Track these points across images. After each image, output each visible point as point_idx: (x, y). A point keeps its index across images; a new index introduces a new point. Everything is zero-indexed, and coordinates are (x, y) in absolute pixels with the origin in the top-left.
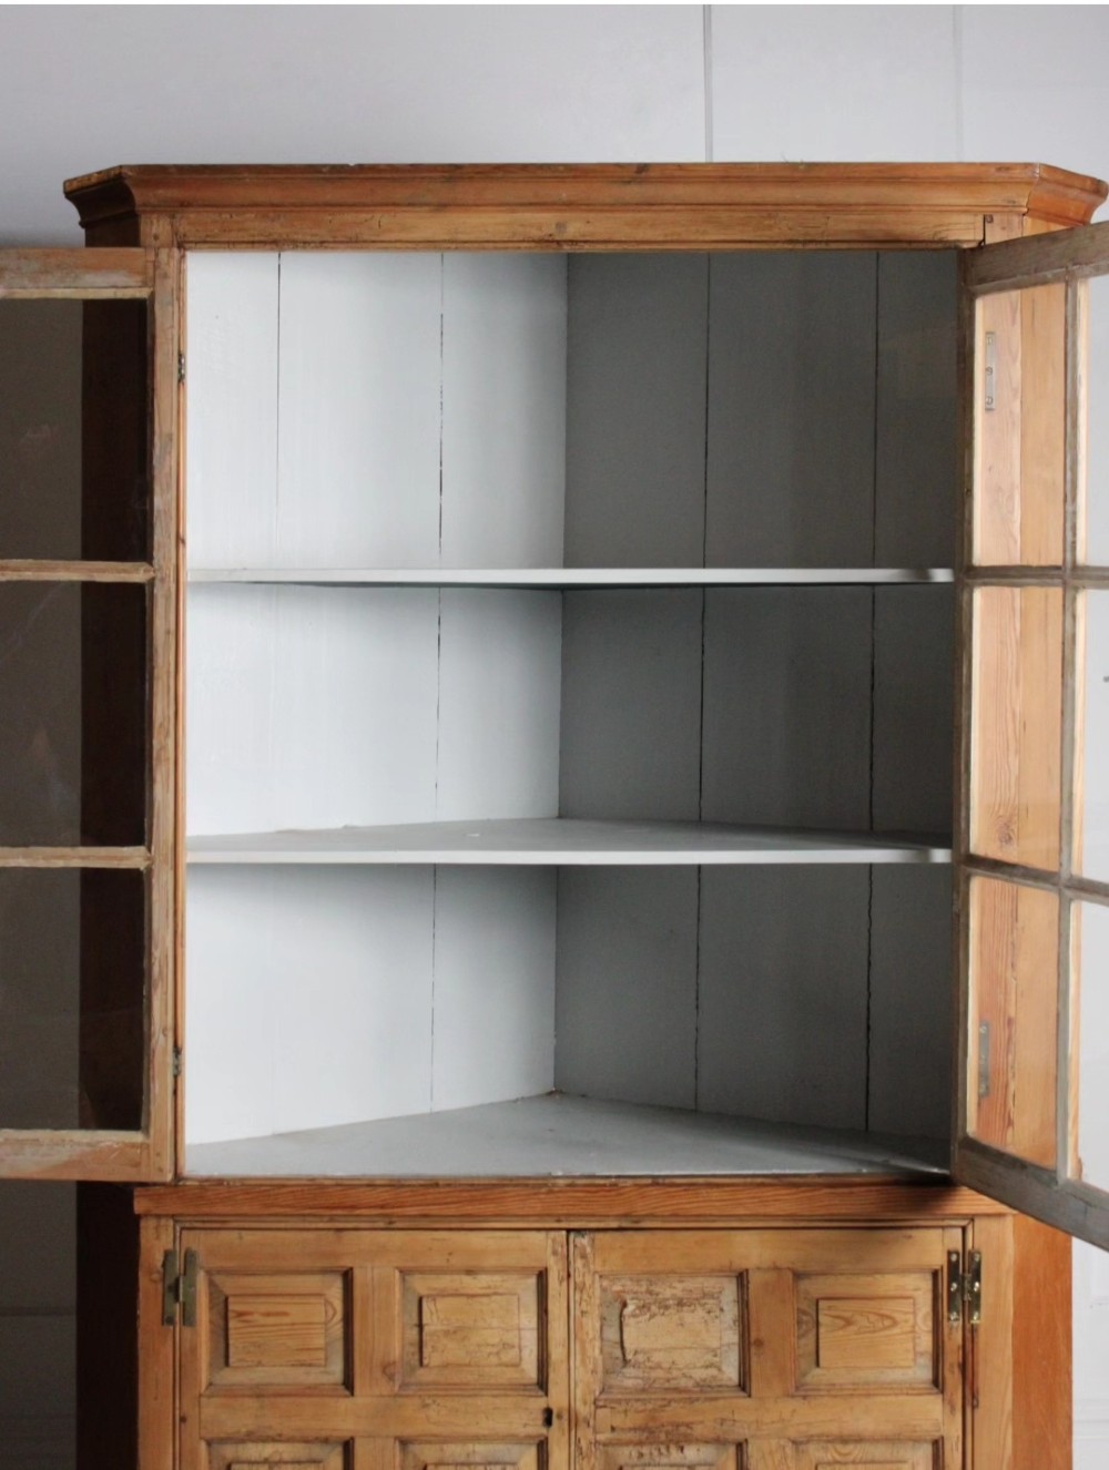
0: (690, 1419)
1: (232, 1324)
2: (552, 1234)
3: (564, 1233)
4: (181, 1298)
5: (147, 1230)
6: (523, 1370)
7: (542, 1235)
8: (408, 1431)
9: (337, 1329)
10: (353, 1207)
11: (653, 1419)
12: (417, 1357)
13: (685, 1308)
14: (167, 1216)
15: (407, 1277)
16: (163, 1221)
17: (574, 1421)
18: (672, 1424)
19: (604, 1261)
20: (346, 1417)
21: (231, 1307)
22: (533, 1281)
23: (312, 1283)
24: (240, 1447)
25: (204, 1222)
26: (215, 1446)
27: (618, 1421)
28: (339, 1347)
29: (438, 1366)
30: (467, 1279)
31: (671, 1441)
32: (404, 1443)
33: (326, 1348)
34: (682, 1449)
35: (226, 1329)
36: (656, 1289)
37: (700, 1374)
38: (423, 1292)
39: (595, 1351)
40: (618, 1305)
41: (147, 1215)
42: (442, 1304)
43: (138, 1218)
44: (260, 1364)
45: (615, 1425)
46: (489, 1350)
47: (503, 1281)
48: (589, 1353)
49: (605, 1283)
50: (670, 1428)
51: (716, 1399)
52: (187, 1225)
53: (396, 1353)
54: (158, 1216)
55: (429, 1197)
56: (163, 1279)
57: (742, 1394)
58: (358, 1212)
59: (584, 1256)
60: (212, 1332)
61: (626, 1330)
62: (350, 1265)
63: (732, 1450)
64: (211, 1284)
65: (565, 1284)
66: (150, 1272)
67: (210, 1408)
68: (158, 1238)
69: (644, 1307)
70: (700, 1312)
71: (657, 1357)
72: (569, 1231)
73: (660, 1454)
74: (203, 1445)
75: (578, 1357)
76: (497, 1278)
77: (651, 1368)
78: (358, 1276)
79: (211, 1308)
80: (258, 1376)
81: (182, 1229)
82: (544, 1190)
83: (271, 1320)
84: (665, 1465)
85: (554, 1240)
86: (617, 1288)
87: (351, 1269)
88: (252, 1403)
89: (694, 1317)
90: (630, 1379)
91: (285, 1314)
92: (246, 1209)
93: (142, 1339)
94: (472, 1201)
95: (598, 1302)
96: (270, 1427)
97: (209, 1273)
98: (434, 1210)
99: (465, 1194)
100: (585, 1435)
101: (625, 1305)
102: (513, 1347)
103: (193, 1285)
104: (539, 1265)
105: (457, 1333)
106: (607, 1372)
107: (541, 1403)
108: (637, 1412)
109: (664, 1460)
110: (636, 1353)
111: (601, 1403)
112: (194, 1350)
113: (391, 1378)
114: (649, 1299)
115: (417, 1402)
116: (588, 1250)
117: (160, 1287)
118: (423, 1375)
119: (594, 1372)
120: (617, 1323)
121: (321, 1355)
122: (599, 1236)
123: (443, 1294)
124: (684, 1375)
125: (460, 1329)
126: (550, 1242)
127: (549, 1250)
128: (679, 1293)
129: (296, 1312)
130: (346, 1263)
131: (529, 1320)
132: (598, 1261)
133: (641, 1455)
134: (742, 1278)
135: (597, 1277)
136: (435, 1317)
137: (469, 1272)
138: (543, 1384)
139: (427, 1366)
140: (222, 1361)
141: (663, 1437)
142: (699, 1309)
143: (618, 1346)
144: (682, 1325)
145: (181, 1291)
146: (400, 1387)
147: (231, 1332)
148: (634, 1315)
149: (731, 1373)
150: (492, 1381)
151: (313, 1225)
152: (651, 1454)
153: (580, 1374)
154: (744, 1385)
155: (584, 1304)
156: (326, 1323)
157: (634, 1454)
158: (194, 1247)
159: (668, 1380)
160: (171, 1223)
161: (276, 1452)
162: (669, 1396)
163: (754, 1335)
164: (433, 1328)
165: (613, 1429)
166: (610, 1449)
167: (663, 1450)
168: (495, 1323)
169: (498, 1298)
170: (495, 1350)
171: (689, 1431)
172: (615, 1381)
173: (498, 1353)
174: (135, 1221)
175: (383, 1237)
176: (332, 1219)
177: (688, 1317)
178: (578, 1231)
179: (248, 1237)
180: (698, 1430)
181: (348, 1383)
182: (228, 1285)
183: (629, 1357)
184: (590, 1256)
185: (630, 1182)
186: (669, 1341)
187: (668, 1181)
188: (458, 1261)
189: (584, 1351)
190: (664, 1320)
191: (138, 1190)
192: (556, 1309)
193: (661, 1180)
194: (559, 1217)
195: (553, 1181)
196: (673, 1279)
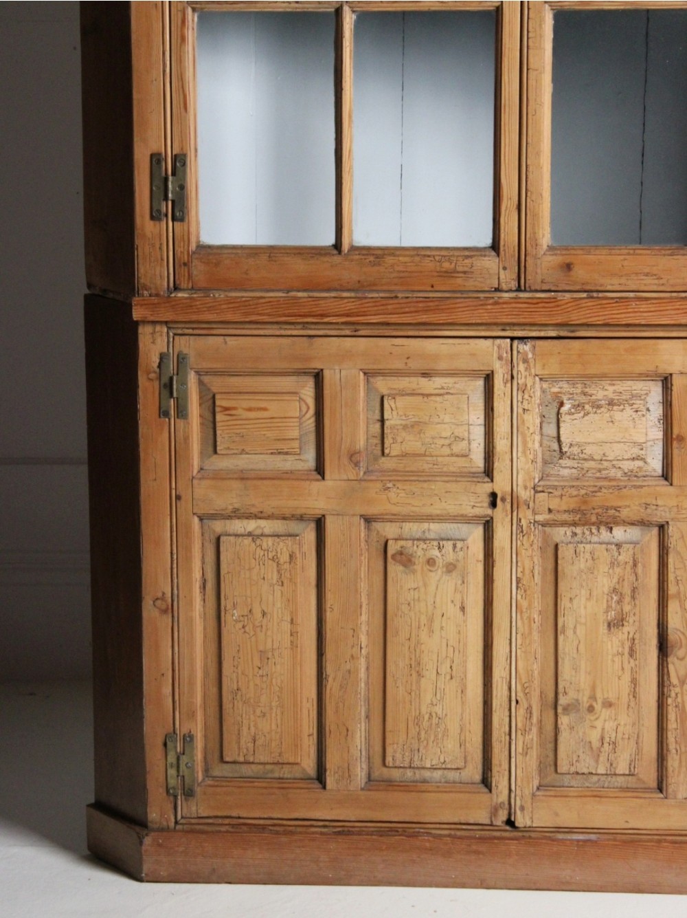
0: (620, 504)
1: (219, 417)
2: (498, 341)
3: (508, 340)
4: (175, 395)
5: (144, 332)
6: (471, 461)
7: (489, 342)
8: (372, 510)
9: (310, 423)
10: (322, 316)
11: (585, 502)
12: (379, 448)
13: (615, 408)
14: (161, 323)
15: (371, 380)
16: (158, 328)
17: (515, 502)
18: (600, 507)
19: (544, 366)
20: (318, 497)
21: (218, 403)
22: (480, 383)
23: (287, 383)
24: (228, 522)
25: (193, 329)
26: (205, 521)
27: (554, 504)
28: (312, 438)
29: (397, 456)
30: (423, 381)
31: (601, 522)
32: (368, 520)
33: (300, 439)
34: (611, 529)
35: (214, 422)
36: (589, 391)
37: (627, 466)
38: (385, 391)
39: (535, 444)
40: (556, 404)
41: (145, 322)
42: (401, 402)
43: (137, 324)
44: (243, 452)
45: (551, 507)
46: (442, 442)
47: (455, 383)
48: (530, 445)
49: (545, 385)
50: (600, 511)
51: (641, 487)
52: (180, 332)
53: (361, 443)
54: (154, 323)
55: (389, 307)
56: (159, 378)
57: (666, 483)
58: (326, 320)
59: (525, 361)
60: (202, 424)
61: (562, 425)
62: (321, 367)
63: (655, 531)
64: (201, 383)
65: (509, 385)
66: (148, 373)
67: (202, 489)
68: (153, 342)
69: (579, 407)
70: (629, 411)
71: (589, 450)
72: (512, 339)
73: (592, 533)
74: (196, 520)
75: (520, 449)
76: (450, 380)
77: (585, 460)
78: (327, 374)
79: (200, 405)
80: (242, 462)
81: (175, 334)
82: (491, 301)
83: (253, 414)
84: (596, 543)
85: (499, 347)
86: (555, 390)
87: (322, 370)
88: (236, 485)
89: (623, 416)
90: (566, 469)
91: (265, 409)
92: (229, 317)
93: (142, 429)
94: (425, 310)
95: (538, 401)
96: (253, 505)
97: (198, 373)
98: (393, 319)
99: (421, 305)
100: (526, 516)
101: (562, 404)
102: (463, 439)
103: (184, 383)
104: (487, 368)
105: (416, 427)
106: (545, 462)
107: (487, 488)
108: (571, 497)
109: (595, 539)
110: (571, 445)
111: (539, 489)
112: (186, 439)
113: (357, 464)
114: (583, 399)
115: (379, 485)
116: (530, 356)
117: (156, 384)
118: (386, 463)
119: (534, 462)
120: (554, 420)
121: (296, 444)
122: (539, 343)
123: (403, 393)
124: (614, 466)
125: (417, 423)
126: (496, 348)
127: (495, 355)
128: (611, 396)
129: (274, 408)
130: (318, 365)
131: (477, 417)
132: (539, 366)
133: (575, 534)
134: (667, 382)
135: (537, 379)
136: (395, 413)
137: (425, 375)
138: (489, 472)
139: (388, 455)
140: (211, 449)
141: (594, 519)
142: (628, 408)
143: (555, 440)
144: (612, 422)
145: (175, 387)
146: (365, 473)
147: (218, 425)
148: (570, 414)
149: (655, 463)
150: (445, 469)
151: (289, 332)
152: (584, 533)
153: (522, 463)
154: (666, 475)
155: (525, 403)
156: (300, 418)
157: (569, 533)
158: (185, 351)
159: (600, 471)
160: (165, 330)
161: (258, 527)
162: (600, 484)
163: (676, 431)
164: (392, 422)
165: (550, 511)
166: (547, 529)
167: (594, 530)
168: (447, 418)
169: (449, 396)
170: (447, 442)
171: (617, 514)
172: (552, 470)
173: (449, 445)
174: (132, 328)
175: (349, 343)
176: (305, 325)
177: (618, 415)
178: (522, 339)
179: (232, 342)
180: (625, 513)
181: (320, 469)
182: (216, 384)
183: (564, 449)
184: (532, 362)
185: (568, 295)
186: (600, 436)
187: (601, 295)
188: (414, 365)
189: (525, 443)
190: (597, 417)
191: (135, 300)
192: (501, 406)
193: (595, 295)
194: (504, 326)
195: (498, 294)
196: (606, 384)
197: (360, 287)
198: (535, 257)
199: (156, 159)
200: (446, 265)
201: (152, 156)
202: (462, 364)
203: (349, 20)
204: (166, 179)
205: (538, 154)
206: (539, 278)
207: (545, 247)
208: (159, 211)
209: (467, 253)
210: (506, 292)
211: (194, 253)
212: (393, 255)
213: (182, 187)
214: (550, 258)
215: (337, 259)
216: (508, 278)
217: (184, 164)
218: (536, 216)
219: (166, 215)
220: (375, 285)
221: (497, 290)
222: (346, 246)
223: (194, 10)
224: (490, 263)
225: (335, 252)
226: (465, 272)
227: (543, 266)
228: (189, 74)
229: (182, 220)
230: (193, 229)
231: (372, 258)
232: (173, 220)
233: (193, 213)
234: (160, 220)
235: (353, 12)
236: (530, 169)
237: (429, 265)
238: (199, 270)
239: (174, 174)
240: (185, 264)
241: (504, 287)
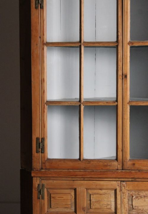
1: (52, 199)
2: (118, 182)
3: (120, 182)
4: (41, 194)
5: (34, 179)
6: (111, 210)
7: (116, 182)
9: (73, 201)
10: (76, 175)
12: (90, 207)
13: (146, 198)
14: (38, 177)
15: (88, 190)
16: (37, 178)
19: (128, 188)
21: (51, 196)
22: (113, 191)
23: (68, 191)
25: (46, 178)
28: (74, 204)
29: (94, 209)
30: (100, 191)
33: (71, 204)
35: (51, 200)
36: (139, 193)
38: (91, 193)
39: (127, 206)
40: (131, 197)
41: (34, 177)
42: (95, 196)
44: (57, 208)
46: (104, 205)
47: (108, 191)
48: (125, 206)
49: (129, 192)
53: (85, 205)
54: (37, 177)
55: (92, 173)
56: (38, 190)
59: (124, 186)
60: (48, 201)
61: (133, 201)
62: (75, 187)
64: (48, 191)
65: (120, 192)
66: (35, 189)
68: (36, 182)
69: (137, 197)
71: (140, 208)
72: (121, 181)
75: (123, 207)
76: (106, 191)
77: (139, 210)
78: (77, 189)
79: (47, 196)
80: (57, 210)
81: (42, 180)
82: (116, 172)
83: (60, 199)
85: (118, 183)
86: (131, 193)
87: (76, 188)
89: (147, 200)
90: (134, 212)
91: (63, 197)
92: (54, 176)
93: (34, 202)
94: (100, 175)
95: (127, 196)
97: (47, 189)
98: (93, 176)
99: (99, 173)
101: (133, 197)
102: (109, 205)
103: (44, 191)
104: (115, 188)
106: (129, 210)
110: (135, 207)
112: (44, 204)
113: (84, 211)
114: (138, 196)
116: (125, 185)
117: (37, 191)
118: (91, 210)
119: (126, 210)
120: (131, 200)
121: (70, 206)
122: (127, 182)
123: (95, 194)
124: (145, 212)
125: (99, 201)
127: (117, 185)
128: (145, 195)
129: (65, 197)
131: (113, 199)
135: (127, 191)
136: (93, 198)
137: (101, 189)
138: (116, 213)
139: (92, 209)
140: (50, 207)
143: (131, 205)
144: (145, 201)
145: (41, 192)
146: (86, 213)
147: (51, 201)
148: (135, 199)
150: (105, 212)
151: (68, 179)
153: (124, 211)
155: (124, 196)
156: (71, 199)
158: (44, 183)
159: (142, 213)
160: (39, 178)
164: (93, 201)
168: (106, 200)
169: (106, 195)
170: (106, 205)
172: (131, 212)
173: (106, 206)
174: (32, 178)
175: (82, 182)
176: (72, 178)
178: (123, 181)
179: (55, 181)
181: (76, 212)
182: (51, 191)
183: (134, 207)
184: (126, 187)
185: (134, 171)
186: (142, 204)
187: (142, 171)
188: (98, 187)
189: (124, 206)
190: (141, 200)
191: (32, 172)
192: (119, 197)
193: (140, 171)
194: (119, 178)
195: (118, 171)
196: (143, 192)
197: (85, 169)
198: (126, 162)
199: (38, 139)
200: (105, 164)
201: (37, 138)
202: (109, 187)
203: (82, 107)
204: (40, 144)
205: (126, 138)
206: (127, 167)
207: (128, 160)
208: (38, 151)
209: (110, 161)
210: (119, 170)
211: (46, 160)
212: (93, 161)
213: (44, 145)
214: (130, 162)
215: (80, 162)
216: (120, 167)
217: (44, 140)
218: (126, 152)
219: (40, 152)
220: (89, 168)
221: (117, 170)
222: (82, 159)
223: (47, 105)
224: (116, 163)
225: (79, 160)
226: (110, 165)
227: (128, 164)
228: (45, 119)
229: (43, 153)
230: (46, 155)
231: (88, 162)
232: (41, 153)
233: (46, 151)
234: (38, 153)
235: (83, 105)
236: (125, 141)
237: (101, 163)
238: (47, 165)
239: (41, 142)
240: (44, 163)
241: (119, 169)
